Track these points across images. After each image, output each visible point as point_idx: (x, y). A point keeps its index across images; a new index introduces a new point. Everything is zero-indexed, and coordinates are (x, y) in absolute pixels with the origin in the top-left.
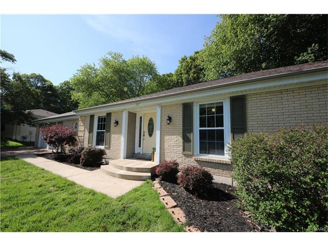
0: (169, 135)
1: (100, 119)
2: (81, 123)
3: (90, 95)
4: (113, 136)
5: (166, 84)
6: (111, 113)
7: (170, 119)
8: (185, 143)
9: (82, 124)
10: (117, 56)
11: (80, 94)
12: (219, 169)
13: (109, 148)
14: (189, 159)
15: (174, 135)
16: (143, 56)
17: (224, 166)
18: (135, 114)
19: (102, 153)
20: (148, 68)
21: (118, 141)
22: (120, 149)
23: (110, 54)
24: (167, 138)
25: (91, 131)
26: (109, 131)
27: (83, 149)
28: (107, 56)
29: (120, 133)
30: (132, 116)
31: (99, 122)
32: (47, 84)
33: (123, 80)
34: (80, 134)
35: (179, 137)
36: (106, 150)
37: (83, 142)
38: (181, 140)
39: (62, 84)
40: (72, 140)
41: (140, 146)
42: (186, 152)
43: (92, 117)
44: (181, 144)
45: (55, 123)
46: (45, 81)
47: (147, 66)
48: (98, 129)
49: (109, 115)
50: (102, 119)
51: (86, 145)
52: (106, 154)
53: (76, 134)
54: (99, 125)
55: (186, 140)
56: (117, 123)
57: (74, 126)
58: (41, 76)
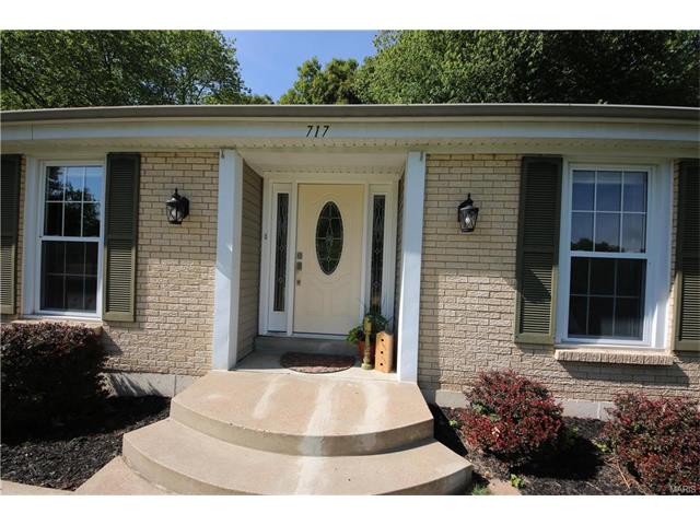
0: (458, 272)
4: (154, 267)
6: (138, 155)
8: (527, 303)
12: (630, 381)
13: (136, 322)
14: (538, 358)
15: (479, 271)
17: (647, 372)
18: (261, 181)
21: (194, 293)
24: (447, 282)
26: (127, 241)
29: (201, 254)
30: (252, 186)
35: (501, 280)
36: (113, 333)
42: (527, 336)
44: (513, 307)
48: (52, 230)
52: (119, 352)
54: (53, 210)
56: (182, 206)
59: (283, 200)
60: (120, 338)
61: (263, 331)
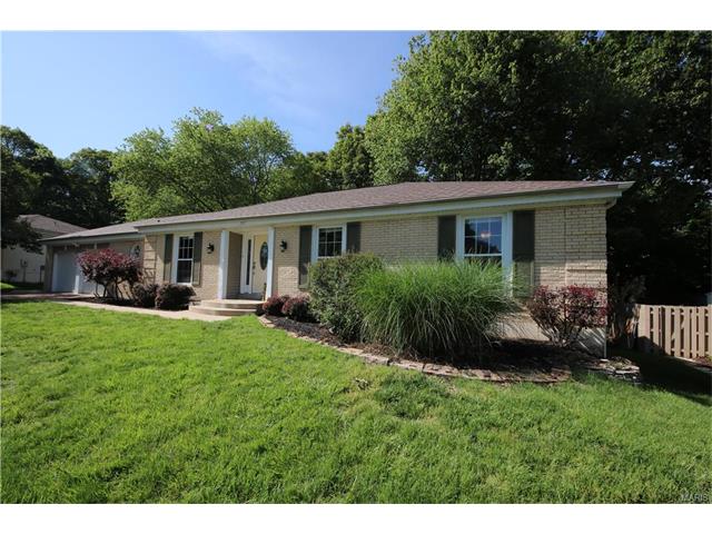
0: (283, 265)
1: (183, 242)
2: (148, 247)
3: (153, 192)
4: (205, 267)
5: (309, 176)
6: (202, 233)
7: (285, 245)
8: (301, 275)
9: (150, 248)
10: (210, 117)
11: (131, 188)
13: (200, 285)
15: (289, 265)
16: (266, 119)
18: (241, 236)
19: (189, 292)
20: (275, 143)
21: (214, 276)
22: (216, 287)
23: (197, 112)
24: (281, 269)
25: (167, 259)
26: (198, 259)
27: (156, 287)
28: (190, 115)
29: (217, 263)
30: (236, 240)
31: (181, 245)
32: (40, 154)
33: (222, 166)
34: (147, 265)
35: (295, 268)
36: (194, 289)
37: (154, 278)
38: (296, 270)
39: (77, 155)
40: (132, 274)
41: (248, 283)
42: (301, 286)
43: (169, 238)
44: (297, 276)
45: (91, 246)
46: (33, 146)
47: (273, 138)
48: (180, 257)
49: (199, 235)
50: (187, 241)
51: (159, 281)
52: (195, 294)
53: (140, 265)
54: (181, 251)
55: (303, 271)
56: (212, 248)
57: (132, 251)
58: (23, 135)
59: (250, 241)
60: (196, 290)
61: (242, 292)
